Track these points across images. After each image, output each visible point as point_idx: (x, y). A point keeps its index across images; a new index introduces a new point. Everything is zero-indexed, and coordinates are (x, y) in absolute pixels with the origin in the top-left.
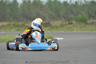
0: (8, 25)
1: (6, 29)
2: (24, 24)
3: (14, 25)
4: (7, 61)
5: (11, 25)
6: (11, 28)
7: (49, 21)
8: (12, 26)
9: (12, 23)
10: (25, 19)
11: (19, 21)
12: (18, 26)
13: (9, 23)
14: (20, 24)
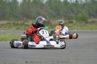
0: (8, 23)
1: (5, 27)
2: (24, 23)
3: (13, 23)
4: (6, 60)
5: (10, 24)
6: (11, 27)
7: (49, 20)
8: (12, 24)
9: (12, 22)
10: (25, 18)
11: (19, 20)
12: (18, 24)
13: (9, 22)
14: (20, 22)
